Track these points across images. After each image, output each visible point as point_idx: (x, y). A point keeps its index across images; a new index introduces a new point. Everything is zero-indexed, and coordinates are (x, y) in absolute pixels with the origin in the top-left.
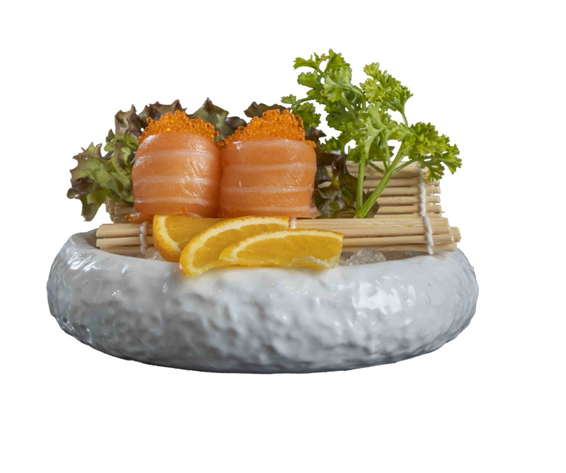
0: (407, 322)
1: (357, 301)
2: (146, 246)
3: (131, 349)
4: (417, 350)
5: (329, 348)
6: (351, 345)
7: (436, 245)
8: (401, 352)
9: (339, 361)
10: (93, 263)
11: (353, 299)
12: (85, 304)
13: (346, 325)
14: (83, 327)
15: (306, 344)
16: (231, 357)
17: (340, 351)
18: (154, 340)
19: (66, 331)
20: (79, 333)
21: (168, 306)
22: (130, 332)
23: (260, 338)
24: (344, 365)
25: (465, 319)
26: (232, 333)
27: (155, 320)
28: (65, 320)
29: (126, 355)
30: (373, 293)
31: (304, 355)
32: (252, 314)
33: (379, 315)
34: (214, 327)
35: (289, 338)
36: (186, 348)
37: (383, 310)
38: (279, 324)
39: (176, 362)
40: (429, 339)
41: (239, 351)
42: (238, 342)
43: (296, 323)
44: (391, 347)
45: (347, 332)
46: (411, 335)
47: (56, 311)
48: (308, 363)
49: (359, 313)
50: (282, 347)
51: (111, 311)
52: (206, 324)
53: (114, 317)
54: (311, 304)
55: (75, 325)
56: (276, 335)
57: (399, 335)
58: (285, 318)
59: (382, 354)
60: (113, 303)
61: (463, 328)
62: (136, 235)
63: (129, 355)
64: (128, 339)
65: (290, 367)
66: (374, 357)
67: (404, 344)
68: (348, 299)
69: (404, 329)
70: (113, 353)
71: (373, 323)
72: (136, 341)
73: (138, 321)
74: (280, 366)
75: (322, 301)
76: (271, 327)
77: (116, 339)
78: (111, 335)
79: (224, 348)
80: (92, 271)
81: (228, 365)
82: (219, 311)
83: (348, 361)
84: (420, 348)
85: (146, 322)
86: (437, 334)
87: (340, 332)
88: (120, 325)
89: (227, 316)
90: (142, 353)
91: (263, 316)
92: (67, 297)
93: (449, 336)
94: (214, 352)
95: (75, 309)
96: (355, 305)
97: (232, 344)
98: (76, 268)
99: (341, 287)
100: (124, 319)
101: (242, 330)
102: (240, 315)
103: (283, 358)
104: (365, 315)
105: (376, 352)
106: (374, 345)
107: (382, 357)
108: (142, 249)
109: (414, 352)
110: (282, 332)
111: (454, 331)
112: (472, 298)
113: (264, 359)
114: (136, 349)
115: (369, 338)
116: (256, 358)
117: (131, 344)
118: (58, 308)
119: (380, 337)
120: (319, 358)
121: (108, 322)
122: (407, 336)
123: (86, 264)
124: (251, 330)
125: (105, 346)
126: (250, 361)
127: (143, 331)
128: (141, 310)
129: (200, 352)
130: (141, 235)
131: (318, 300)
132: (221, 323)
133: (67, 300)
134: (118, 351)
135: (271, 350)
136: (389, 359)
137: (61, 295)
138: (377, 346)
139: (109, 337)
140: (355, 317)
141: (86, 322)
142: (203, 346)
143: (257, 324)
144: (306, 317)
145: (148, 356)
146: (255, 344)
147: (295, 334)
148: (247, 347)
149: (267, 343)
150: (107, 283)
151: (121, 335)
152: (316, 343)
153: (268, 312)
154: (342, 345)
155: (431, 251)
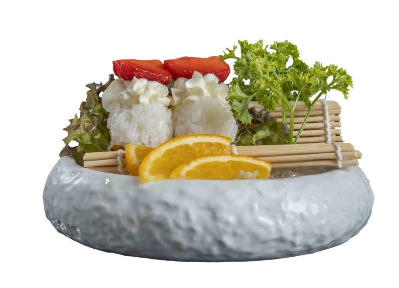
0: (323, 222)
1: (286, 207)
2: (123, 166)
3: (111, 244)
4: (330, 243)
5: (265, 242)
6: (282, 240)
7: (343, 160)
8: (319, 245)
9: (272, 252)
10: (81, 178)
11: (283, 204)
12: (77, 209)
13: (278, 224)
14: (74, 227)
15: (247, 240)
16: (191, 249)
17: (273, 244)
18: (130, 237)
19: (60, 231)
20: (70, 232)
21: (142, 211)
22: (112, 230)
23: (213, 235)
24: (276, 255)
25: (365, 219)
26: (192, 231)
27: (131, 221)
28: (59, 222)
29: (108, 248)
30: (297, 199)
31: (246, 248)
32: (206, 216)
33: (302, 217)
34: (178, 226)
35: (235, 234)
36: (156, 243)
37: (305, 213)
38: (227, 223)
39: (148, 253)
40: (339, 235)
41: (197, 245)
42: (196, 238)
43: (240, 223)
44: (311, 241)
45: (279, 230)
46: (326, 232)
47: (51, 215)
48: (249, 254)
49: (287, 215)
50: (229, 241)
51: (97, 215)
52: (171, 224)
53: (100, 219)
54: (251, 208)
55: (67, 226)
56: (225, 232)
57: (317, 232)
58: (232, 219)
59: (305, 247)
60: (98, 209)
61: (362, 227)
62: (115, 158)
63: (110, 249)
64: (110, 236)
65: (235, 256)
66: (298, 248)
67: (321, 239)
68: (279, 205)
69: (321, 227)
70: (97, 247)
71: (298, 223)
72: (117, 238)
73: (119, 222)
74: (228, 256)
75: (260, 206)
76: (221, 226)
77: (101, 236)
78: (96, 234)
79: (185, 243)
80: (81, 184)
81: (187, 256)
82: (182, 215)
83: (279, 252)
84: (332, 242)
85: (124, 223)
86: (345, 231)
87: (273, 230)
88: (104, 225)
89: (187, 217)
90: (121, 247)
91: (215, 217)
92: (61, 205)
93: (353, 232)
94: (177, 246)
95: (68, 214)
96: (284, 209)
97: (191, 239)
98: (69, 182)
99: (274, 195)
100: (107, 221)
101: (199, 229)
102: (197, 217)
103: (231, 250)
104: (292, 217)
105: (300, 245)
106: (299, 240)
107: (304, 249)
108: (119, 168)
109: (328, 245)
110: (229, 230)
111: (357, 229)
112: (370, 205)
113: (216, 250)
114: (117, 244)
115: (295, 234)
116: (209, 250)
117: (112, 240)
118: (53, 213)
119: (303, 233)
120: (258, 250)
121: (94, 223)
122: (324, 233)
123: (76, 179)
124: (205, 228)
125: (91, 242)
126: (204, 252)
127: (122, 230)
128: (121, 214)
129: (166, 245)
130: (118, 158)
131: (256, 205)
132: (183, 223)
133: (61, 206)
134: (101, 245)
135: (221, 244)
136: (309, 250)
137: (55, 203)
138: (301, 240)
139: (95, 235)
140: (284, 218)
141: (77, 223)
142: (169, 241)
143: (210, 224)
144: (248, 218)
145: (126, 249)
146: (209, 239)
147: (239, 231)
148: (203, 242)
149: (218, 238)
150: (93, 193)
151: (104, 233)
152: (255, 238)
153: (219, 214)
154: (275, 240)
155: (340, 165)
